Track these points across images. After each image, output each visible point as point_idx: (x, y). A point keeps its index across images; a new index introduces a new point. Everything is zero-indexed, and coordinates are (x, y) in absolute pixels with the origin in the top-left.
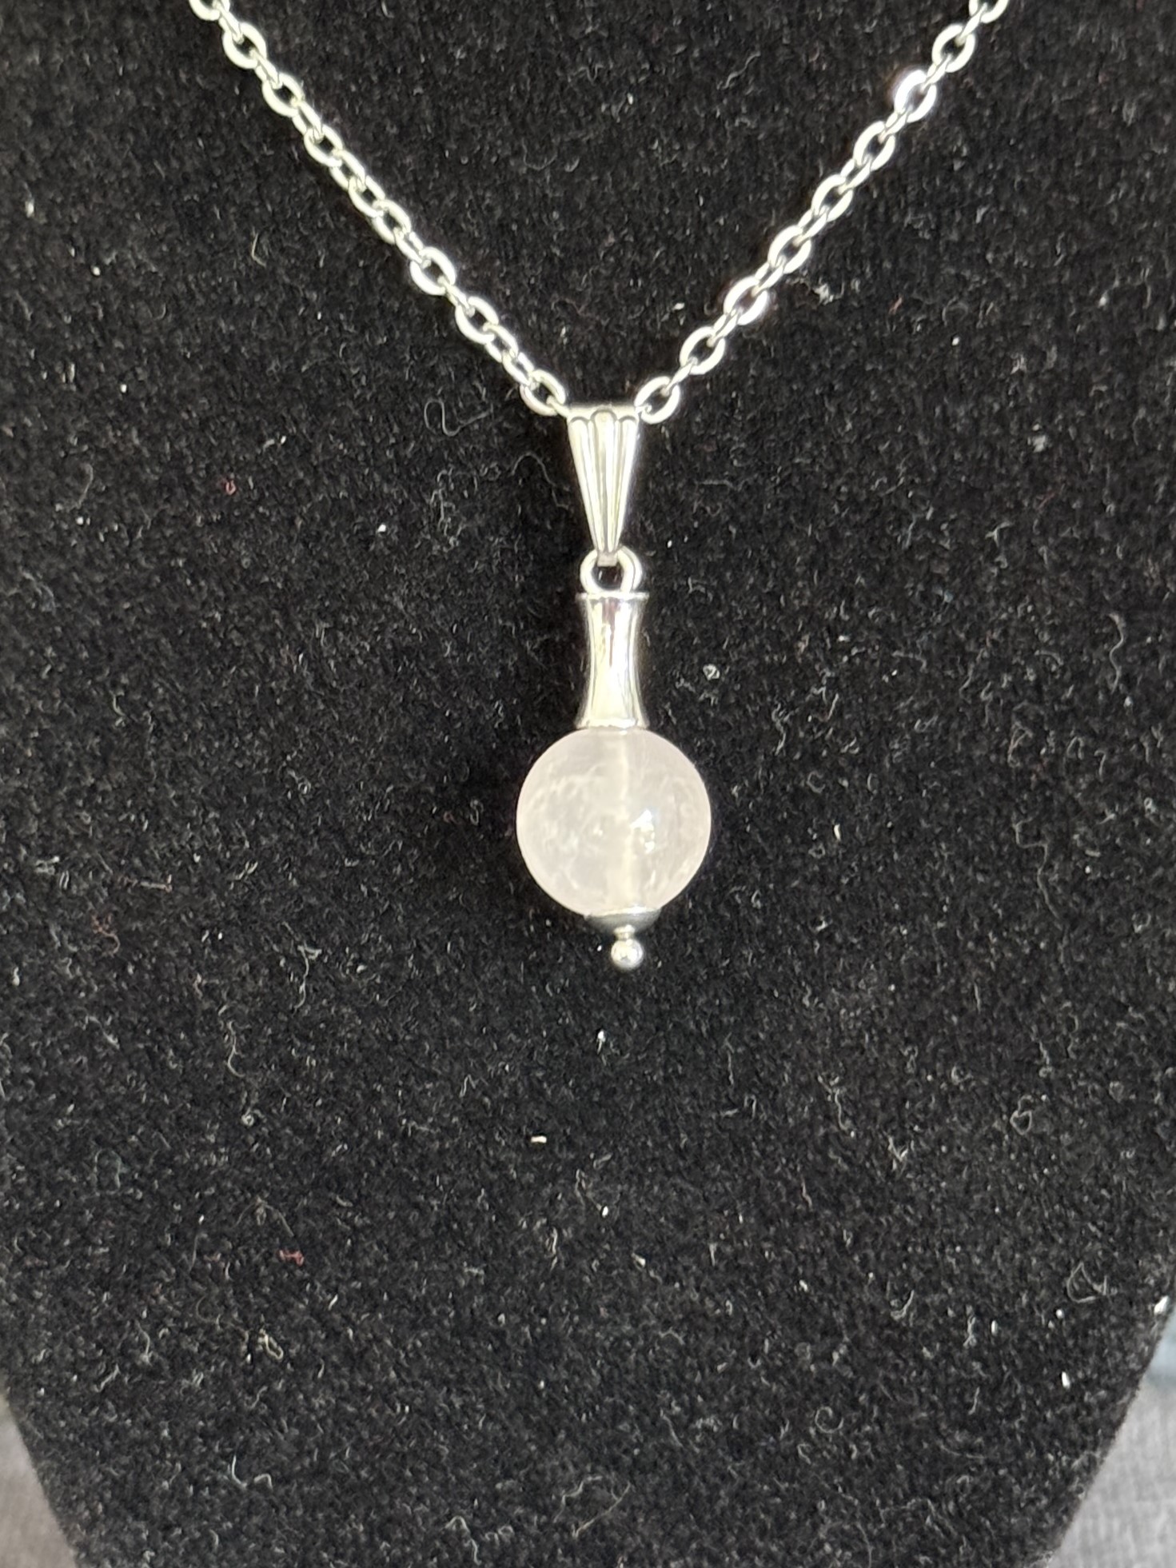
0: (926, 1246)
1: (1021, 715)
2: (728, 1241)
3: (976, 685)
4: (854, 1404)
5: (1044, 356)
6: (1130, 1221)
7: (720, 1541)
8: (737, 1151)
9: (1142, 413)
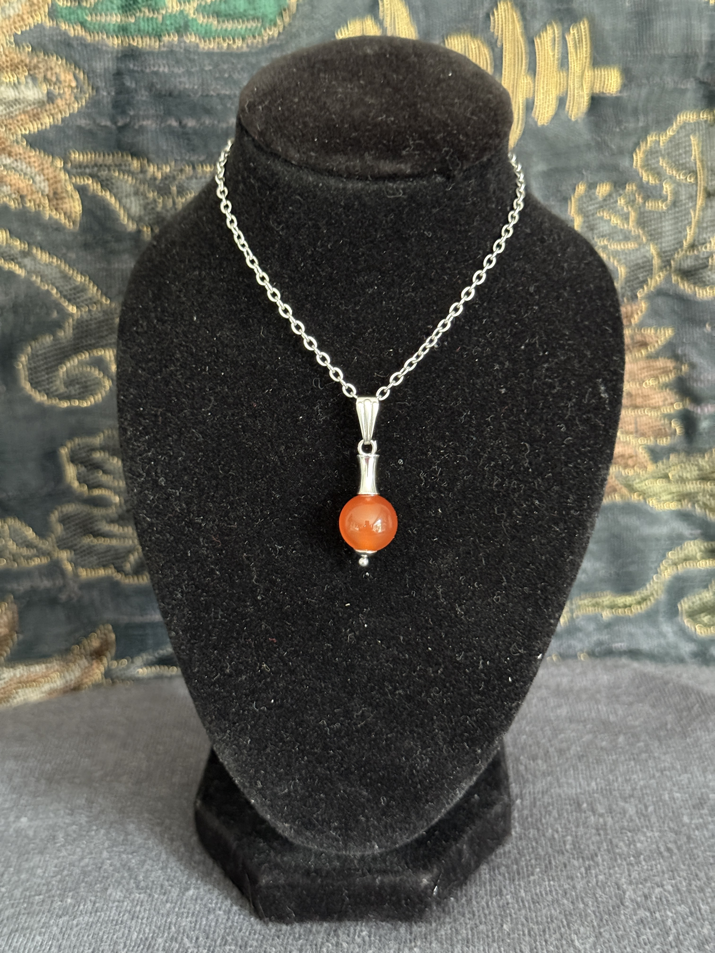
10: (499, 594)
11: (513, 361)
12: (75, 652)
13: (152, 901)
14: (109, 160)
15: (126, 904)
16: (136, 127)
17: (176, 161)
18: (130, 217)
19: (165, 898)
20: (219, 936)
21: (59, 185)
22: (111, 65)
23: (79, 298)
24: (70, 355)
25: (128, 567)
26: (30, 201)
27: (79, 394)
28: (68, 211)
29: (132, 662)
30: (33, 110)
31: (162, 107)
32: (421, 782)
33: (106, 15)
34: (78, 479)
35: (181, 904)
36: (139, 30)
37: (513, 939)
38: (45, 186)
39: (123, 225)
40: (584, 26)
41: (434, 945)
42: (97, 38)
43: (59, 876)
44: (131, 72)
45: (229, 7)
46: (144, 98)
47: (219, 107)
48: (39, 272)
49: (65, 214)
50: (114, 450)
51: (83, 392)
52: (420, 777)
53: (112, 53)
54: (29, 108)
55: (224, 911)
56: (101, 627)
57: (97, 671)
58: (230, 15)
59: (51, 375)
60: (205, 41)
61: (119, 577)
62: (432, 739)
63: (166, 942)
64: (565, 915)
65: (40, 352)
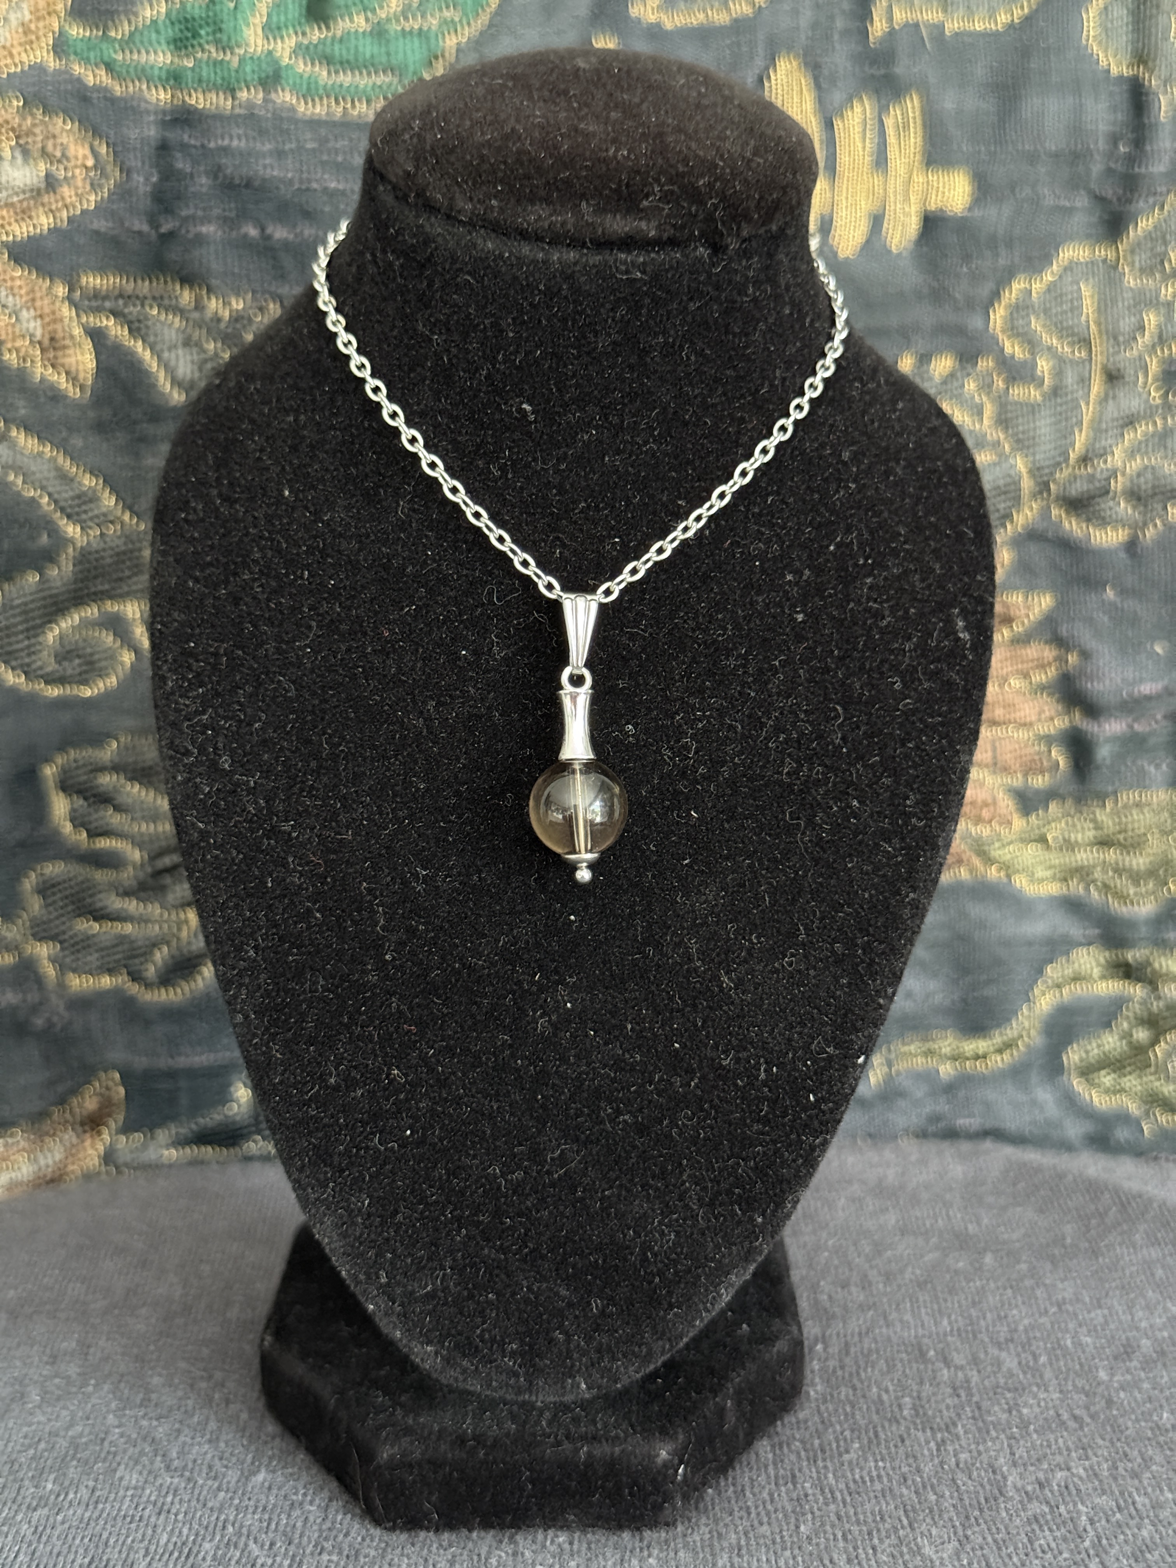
0: (740, 1027)
1: (789, 755)
2: (638, 1024)
3: (768, 739)
4: (702, 1110)
5: (802, 574)
6: (845, 1015)
7: (632, 1180)
8: (642, 977)
9: (852, 605)
10: (792, 955)
11: (818, 571)
12: (55, 1116)
13: (194, 1488)
14: (144, 287)
15: (148, 1492)
16: (190, 236)
17: (254, 292)
18: (176, 382)
19: (216, 1485)
20: (309, 1542)
21: (58, 327)
22: (152, 133)
23: (85, 512)
24: (68, 609)
25: (151, 971)
26: (10, 351)
27: (80, 674)
28: (73, 369)
29: (152, 1138)
30: (21, 202)
31: (233, 205)
32: (660, 1273)
33: (148, 52)
34: (72, 820)
35: (243, 1494)
36: (200, 81)
37: (817, 1544)
38: (36, 328)
39: (163, 394)
40: (913, 105)
41: (681, 1554)
42: (131, 89)
43: (32, 1452)
44: (184, 147)
45: (348, 50)
46: (204, 190)
47: (327, 209)
48: (21, 468)
49: (67, 373)
50: (134, 771)
51: (86, 672)
52: (660, 1265)
53: (156, 113)
54: (15, 199)
55: (319, 1506)
56: (102, 1075)
57: (90, 1151)
58: (348, 62)
59: (33, 641)
60: (306, 103)
61: (134, 989)
62: (680, 1200)
63: (218, 1548)
64: (905, 1511)
65: (17, 602)
